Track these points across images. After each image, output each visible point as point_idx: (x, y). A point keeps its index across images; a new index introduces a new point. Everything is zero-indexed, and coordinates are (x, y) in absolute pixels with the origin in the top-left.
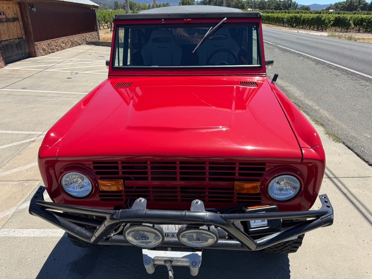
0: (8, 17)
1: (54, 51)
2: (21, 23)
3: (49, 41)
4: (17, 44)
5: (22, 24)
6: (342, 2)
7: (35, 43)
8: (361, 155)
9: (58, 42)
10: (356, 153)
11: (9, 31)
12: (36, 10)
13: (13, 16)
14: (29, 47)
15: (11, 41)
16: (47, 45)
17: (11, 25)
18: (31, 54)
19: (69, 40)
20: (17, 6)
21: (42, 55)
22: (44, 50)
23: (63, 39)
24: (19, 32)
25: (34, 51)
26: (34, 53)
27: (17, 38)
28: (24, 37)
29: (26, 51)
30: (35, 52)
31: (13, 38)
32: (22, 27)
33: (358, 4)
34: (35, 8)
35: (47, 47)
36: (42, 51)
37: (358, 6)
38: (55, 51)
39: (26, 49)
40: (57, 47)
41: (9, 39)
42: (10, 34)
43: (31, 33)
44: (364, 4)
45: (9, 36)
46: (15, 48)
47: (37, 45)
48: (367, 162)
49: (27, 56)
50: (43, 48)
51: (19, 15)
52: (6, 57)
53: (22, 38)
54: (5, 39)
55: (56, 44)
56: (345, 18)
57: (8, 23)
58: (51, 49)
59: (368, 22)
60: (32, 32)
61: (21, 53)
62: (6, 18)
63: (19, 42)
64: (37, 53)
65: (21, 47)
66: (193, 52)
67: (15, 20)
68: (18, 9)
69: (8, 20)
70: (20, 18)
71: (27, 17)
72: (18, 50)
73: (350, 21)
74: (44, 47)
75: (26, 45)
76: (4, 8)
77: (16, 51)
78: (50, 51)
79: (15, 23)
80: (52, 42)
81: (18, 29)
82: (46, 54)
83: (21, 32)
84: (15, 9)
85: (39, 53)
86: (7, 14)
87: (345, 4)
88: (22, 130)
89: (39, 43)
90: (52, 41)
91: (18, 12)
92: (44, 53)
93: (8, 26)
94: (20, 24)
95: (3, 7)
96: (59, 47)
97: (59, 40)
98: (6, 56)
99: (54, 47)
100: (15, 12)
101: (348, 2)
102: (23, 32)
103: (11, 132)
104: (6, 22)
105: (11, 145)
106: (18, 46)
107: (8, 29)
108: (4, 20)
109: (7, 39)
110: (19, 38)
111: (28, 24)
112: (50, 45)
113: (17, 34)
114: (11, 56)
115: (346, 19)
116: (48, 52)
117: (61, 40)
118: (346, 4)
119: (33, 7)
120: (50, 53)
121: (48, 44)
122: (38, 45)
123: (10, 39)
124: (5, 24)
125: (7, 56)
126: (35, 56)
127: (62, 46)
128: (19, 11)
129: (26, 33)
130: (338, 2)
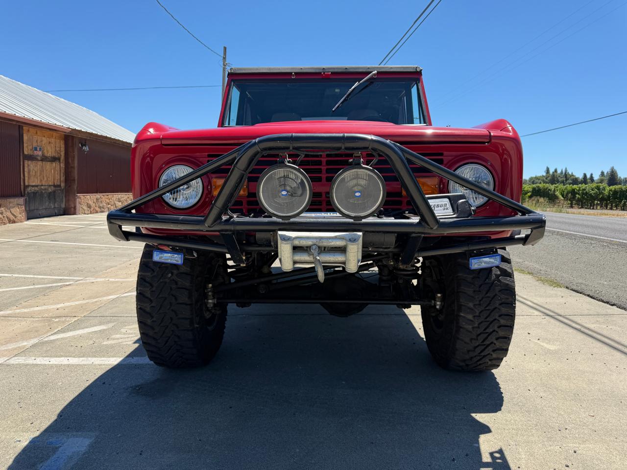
0: (46, 154)
1: (102, 209)
2: (63, 165)
3: (98, 196)
4: (50, 193)
5: (64, 167)
6: (540, 177)
7: (78, 195)
8: (596, 295)
9: (112, 199)
10: (588, 296)
11: (42, 173)
12: (88, 149)
13: (54, 154)
14: (67, 201)
15: (42, 187)
16: (95, 201)
17: (48, 165)
18: (68, 211)
19: (128, 198)
20: (62, 142)
21: (85, 214)
22: (89, 207)
23: (119, 196)
24: (57, 177)
25: (73, 206)
26: (72, 209)
27: (51, 185)
28: (63, 185)
29: (62, 205)
30: (75, 208)
31: (46, 184)
32: (63, 171)
33: (565, 179)
34: (87, 147)
35: (94, 202)
36: (85, 208)
37: (565, 181)
38: (105, 210)
39: (63, 202)
40: (110, 205)
41: (40, 184)
42: (44, 179)
43: (74, 180)
44: (573, 179)
45: (41, 181)
46: (47, 199)
47: (80, 198)
48: (607, 303)
49: (62, 212)
50: (88, 204)
51: (63, 154)
52: (29, 210)
53: (60, 186)
54: (34, 184)
55: (109, 201)
56: (547, 189)
57: (44, 162)
58: (100, 207)
59: (583, 194)
60: (76, 178)
61: (52, 207)
62: (43, 155)
63: (54, 192)
64: (78, 209)
65: (55, 199)
66: (333, 109)
67: (54, 159)
68: (63, 146)
69: (44, 159)
70: (62, 158)
71: (74, 157)
72: (50, 202)
73: (555, 192)
74: (91, 202)
75: (62, 197)
76: (43, 143)
77: (47, 204)
78: (97, 209)
79: (54, 164)
80: (102, 197)
81: (57, 172)
82: (91, 213)
83: (59, 178)
84: (58, 145)
85: (80, 209)
86: (45, 151)
87: (544, 179)
88: (50, 275)
89: (84, 196)
90: (103, 195)
91: (61, 150)
92: (88, 211)
93: (42, 167)
94: (61, 166)
95: (42, 141)
96: (111, 206)
97: (115, 196)
98: (29, 208)
99: (105, 204)
100: (58, 149)
101: (548, 177)
102: (63, 178)
103: (32, 276)
104: (42, 160)
105: (32, 287)
106: (52, 196)
107: (42, 171)
108: (39, 158)
109: (37, 184)
110: (54, 186)
111: (73, 167)
112: (100, 200)
113: (54, 180)
114: (37, 209)
115: (549, 190)
116: (95, 211)
117: (117, 196)
118: (546, 179)
119: (85, 145)
120: (97, 212)
121: (97, 199)
122: (82, 197)
123: (42, 185)
124: (40, 163)
125: (31, 209)
126: (74, 214)
127: (117, 205)
128: (63, 149)
129: (66, 180)
130: (534, 176)
